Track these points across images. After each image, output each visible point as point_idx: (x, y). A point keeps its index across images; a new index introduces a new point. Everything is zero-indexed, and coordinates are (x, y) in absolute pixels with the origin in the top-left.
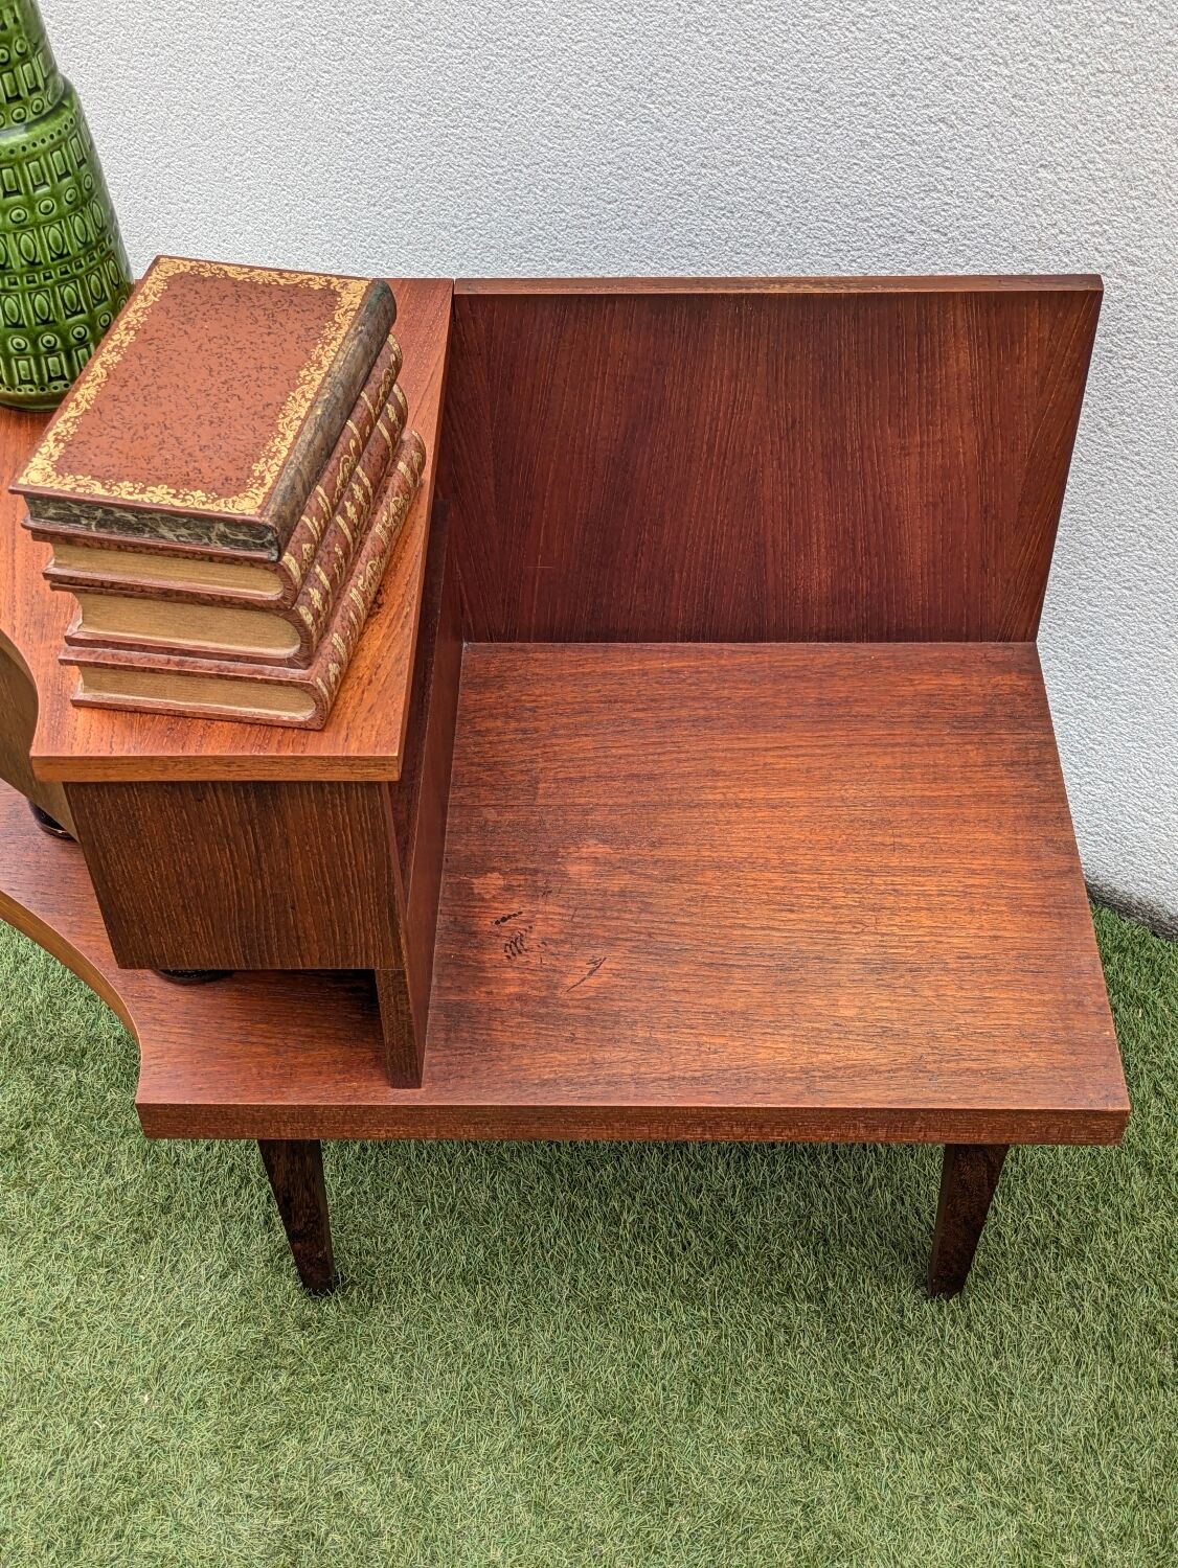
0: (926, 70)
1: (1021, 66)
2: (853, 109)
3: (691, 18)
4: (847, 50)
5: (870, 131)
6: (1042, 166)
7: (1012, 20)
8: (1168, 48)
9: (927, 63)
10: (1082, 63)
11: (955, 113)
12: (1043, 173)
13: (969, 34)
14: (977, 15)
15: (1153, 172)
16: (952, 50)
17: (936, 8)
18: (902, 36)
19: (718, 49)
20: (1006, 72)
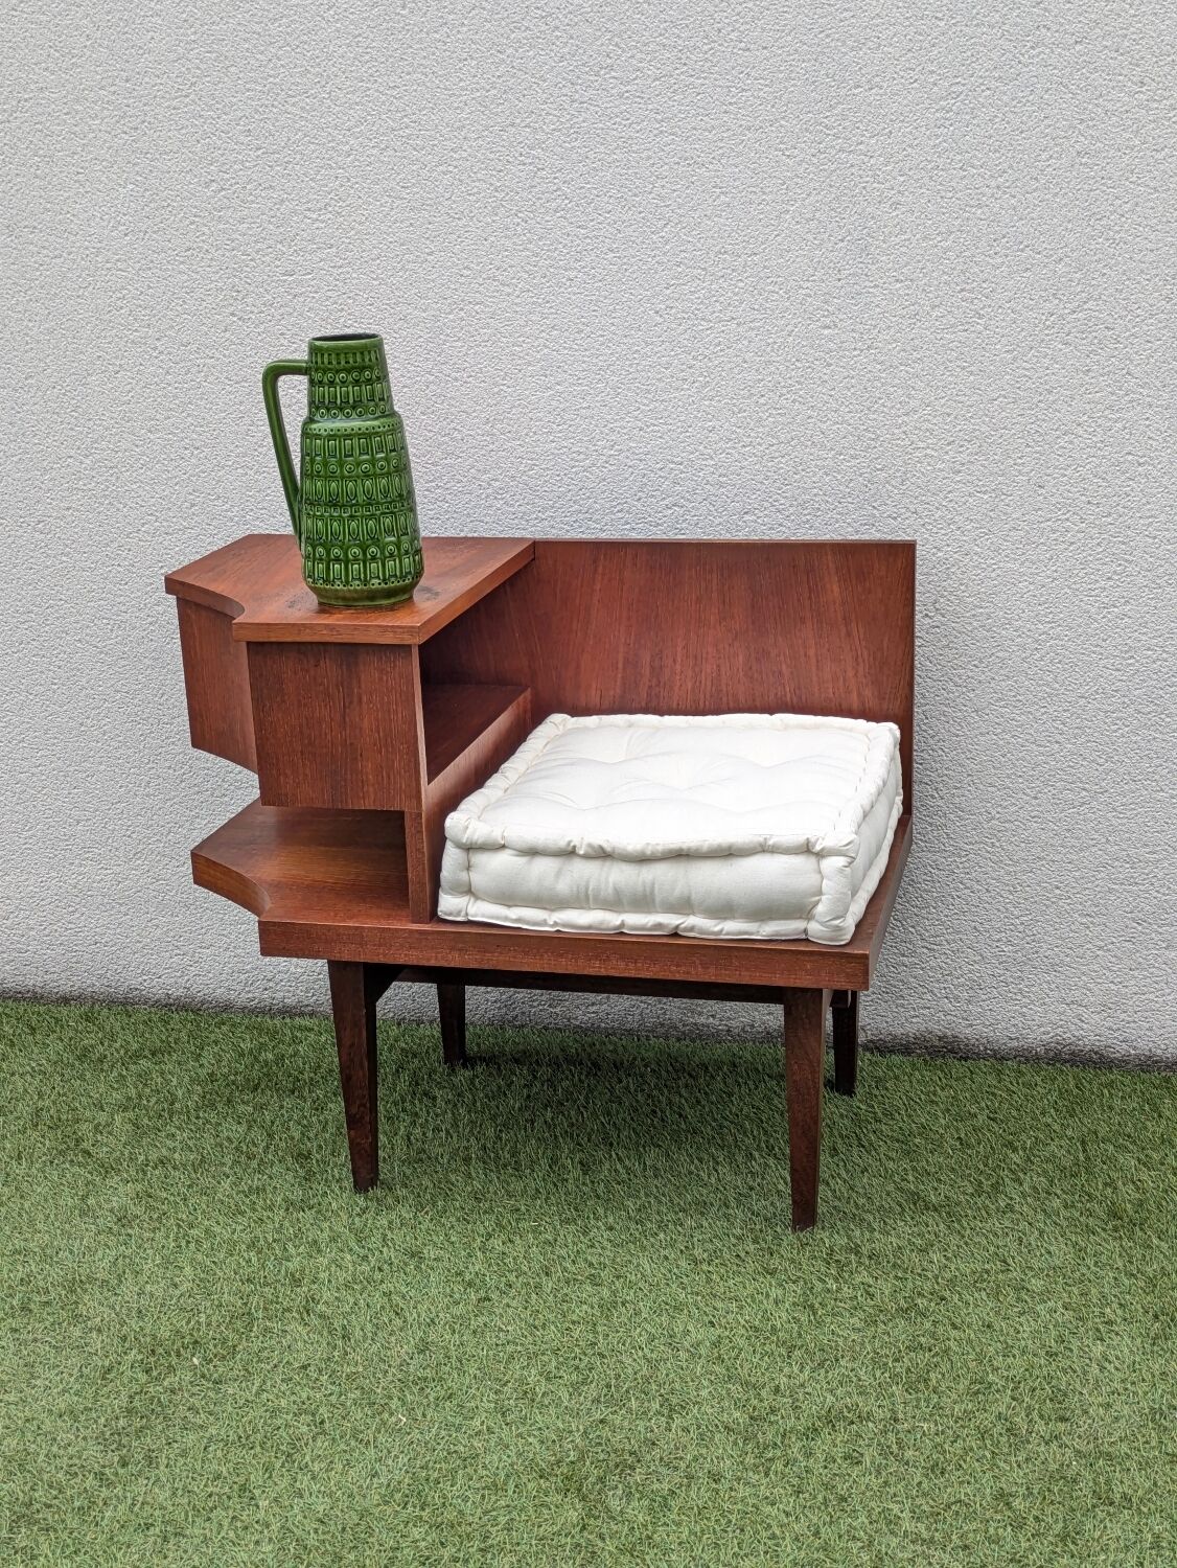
0: (660, 476)
1: (721, 456)
2: (613, 517)
3: (490, 491)
4: (604, 480)
5: (628, 527)
6: (746, 513)
7: (711, 431)
8: (809, 421)
9: (659, 472)
10: (759, 444)
11: (683, 498)
12: (747, 517)
13: (684, 447)
14: (688, 434)
15: (815, 495)
16: (676, 460)
17: (660, 437)
18: (641, 461)
19: (512, 506)
20: (712, 463)
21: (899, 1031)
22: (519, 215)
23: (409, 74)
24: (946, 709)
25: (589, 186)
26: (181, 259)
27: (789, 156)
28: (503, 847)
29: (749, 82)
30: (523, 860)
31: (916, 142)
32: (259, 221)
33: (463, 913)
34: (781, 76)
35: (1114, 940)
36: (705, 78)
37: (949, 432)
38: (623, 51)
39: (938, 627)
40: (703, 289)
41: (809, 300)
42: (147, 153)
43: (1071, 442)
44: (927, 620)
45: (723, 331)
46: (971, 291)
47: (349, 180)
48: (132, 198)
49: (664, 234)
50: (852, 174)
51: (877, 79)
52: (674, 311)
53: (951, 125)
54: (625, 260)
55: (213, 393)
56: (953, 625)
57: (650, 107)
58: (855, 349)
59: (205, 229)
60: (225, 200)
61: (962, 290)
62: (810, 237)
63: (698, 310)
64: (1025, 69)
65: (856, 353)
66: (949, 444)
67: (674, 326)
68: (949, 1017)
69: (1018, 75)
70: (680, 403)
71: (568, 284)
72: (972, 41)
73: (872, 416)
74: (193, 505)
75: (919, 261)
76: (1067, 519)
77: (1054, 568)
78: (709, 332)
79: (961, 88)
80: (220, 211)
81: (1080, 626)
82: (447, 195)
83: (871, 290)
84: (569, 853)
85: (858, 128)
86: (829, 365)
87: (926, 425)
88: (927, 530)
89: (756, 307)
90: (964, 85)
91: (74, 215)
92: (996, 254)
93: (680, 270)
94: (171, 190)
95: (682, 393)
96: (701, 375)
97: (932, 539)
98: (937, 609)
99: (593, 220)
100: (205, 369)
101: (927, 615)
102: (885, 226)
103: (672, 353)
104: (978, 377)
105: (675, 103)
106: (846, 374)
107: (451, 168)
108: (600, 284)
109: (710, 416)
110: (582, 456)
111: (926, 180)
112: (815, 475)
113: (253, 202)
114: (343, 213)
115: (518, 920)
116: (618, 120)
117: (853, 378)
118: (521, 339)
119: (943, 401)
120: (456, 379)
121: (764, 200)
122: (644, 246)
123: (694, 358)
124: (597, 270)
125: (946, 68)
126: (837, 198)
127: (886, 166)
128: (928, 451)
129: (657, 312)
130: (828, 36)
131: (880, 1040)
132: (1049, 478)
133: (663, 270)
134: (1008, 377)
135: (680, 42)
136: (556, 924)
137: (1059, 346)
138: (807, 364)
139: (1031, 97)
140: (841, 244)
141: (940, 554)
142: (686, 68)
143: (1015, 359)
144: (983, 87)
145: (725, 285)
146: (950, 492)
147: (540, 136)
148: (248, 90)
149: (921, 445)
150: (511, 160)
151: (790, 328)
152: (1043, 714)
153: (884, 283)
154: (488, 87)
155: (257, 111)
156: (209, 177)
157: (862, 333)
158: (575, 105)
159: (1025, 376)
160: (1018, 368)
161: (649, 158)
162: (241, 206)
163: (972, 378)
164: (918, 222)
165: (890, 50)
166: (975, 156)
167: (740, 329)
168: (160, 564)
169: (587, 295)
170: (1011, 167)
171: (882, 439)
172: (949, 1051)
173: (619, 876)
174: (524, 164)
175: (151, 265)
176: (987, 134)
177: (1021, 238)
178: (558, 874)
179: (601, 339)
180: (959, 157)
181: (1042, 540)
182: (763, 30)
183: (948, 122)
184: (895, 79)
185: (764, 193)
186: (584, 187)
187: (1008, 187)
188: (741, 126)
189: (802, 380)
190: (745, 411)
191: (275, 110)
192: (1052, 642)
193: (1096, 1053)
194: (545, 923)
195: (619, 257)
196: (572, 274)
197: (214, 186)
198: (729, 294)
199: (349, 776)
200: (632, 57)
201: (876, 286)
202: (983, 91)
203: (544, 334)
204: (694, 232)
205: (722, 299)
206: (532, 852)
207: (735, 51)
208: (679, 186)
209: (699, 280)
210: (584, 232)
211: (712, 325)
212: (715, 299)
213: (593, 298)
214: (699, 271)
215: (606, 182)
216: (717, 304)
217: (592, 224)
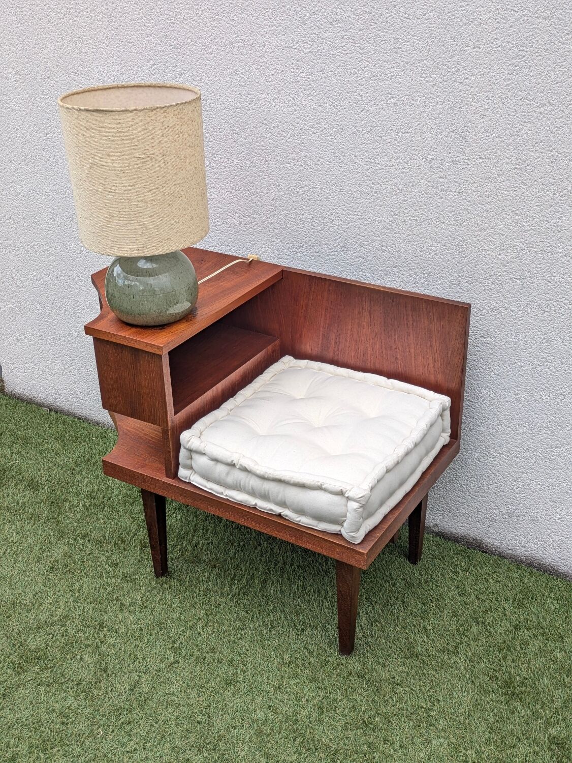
0: (354, 241)
1: (384, 236)
3: (274, 234)
4: (327, 238)
5: (337, 263)
7: (379, 223)
8: (429, 225)
9: (353, 239)
10: (404, 234)
11: (364, 254)
12: (395, 269)
13: (366, 228)
14: (368, 222)
15: (430, 265)
16: (361, 234)
17: (355, 221)
18: (345, 232)
19: (283, 243)
20: (379, 239)
21: (454, 531)
22: (291, 96)
23: (240, 13)
24: (489, 385)
25: (325, 85)
27: (427, 81)
28: (204, 454)
29: (409, 37)
30: (212, 463)
31: (497, 81)
33: (188, 479)
34: (426, 35)
35: (567, 517)
36: (386, 32)
37: (502, 244)
38: (345, 13)
39: (488, 343)
40: (379, 147)
41: (433, 161)
42: (122, 42)
43: (568, 261)
44: (483, 339)
45: (388, 172)
46: (520, 169)
47: (212, 67)
48: (116, 64)
49: (361, 115)
50: (461, 96)
51: (478, 43)
52: (364, 157)
53: (517, 74)
54: (341, 127)
56: (496, 344)
57: (357, 45)
58: (455, 192)
60: (156, 70)
61: (516, 168)
62: (436, 127)
63: (377, 158)
64: (562, 46)
65: (455, 194)
66: (501, 250)
67: (364, 165)
68: (479, 531)
69: (558, 49)
70: (365, 206)
71: (313, 135)
72: (533, 26)
73: (461, 229)
75: (493, 149)
76: (562, 301)
77: (552, 326)
78: (381, 171)
79: (524, 53)
80: (154, 75)
81: (563, 358)
82: (257, 81)
83: (466, 161)
84: (232, 465)
85: (465, 70)
86: (441, 198)
87: (490, 238)
88: (487, 293)
89: (406, 161)
90: (526, 52)
91: (92, 69)
92: (536, 151)
93: (368, 136)
94: (133, 62)
95: (366, 200)
96: (376, 192)
97: (488, 298)
98: (488, 335)
99: (326, 103)
101: (483, 336)
102: (476, 127)
103: (362, 179)
104: (520, 217)
105: (370, 45)
106: (450, 204)
107: (259, 67)
108: (329, 137)
109: (379, 215)
110: (316, 225)
111: (501, 104)
112: (430, 254)
113: (168, 72)
114: (209, 84)
115: (210, 489)
116: (341, 50)
117: (453, 207)
118: (290, 160)
119: (500, 227)
120: (259, 176)
121: (413, 104)
122: (351, 121)
123: (373, 183)
124: (327, 130)
125: (517, 40)
126: (451, 108)
127: (479, 93)
128: (490, 252)
129: (356, 157)
130: (453, 15)
131: (445, 532)
132: (554, 278)
133: (360, 135)
134: (536, 220)
135: (374, 11)
136: (226, 496)
137: (567, 207)
138: (430, 196)
139: (564, 63)
140: (452, 134)
141: (492, 307)
142: (376, 25)
143: (541, 211)
144: (537, 54)
145: (391, 147)
146: (500, 276)
147: (302, 55)
148: (166, 14)
149: (486, 248)
150: (287, 66)
151: (422, 175)
152: (539, 399)
153: (473, 158)
154: (277, 25)
155: (170, 26)
156: (149, 57)
157: (459, 184)
158: (320, 40)
159: (547, 221)
160: (543, 216)
161: (355, 73)
163: (517, 217)
164: (494, 127)
165: (486, 27)
166: (529, 93)
167: (397, 172)
169: (321, 142)
170: (549, 102)
171: (466, 241)
173: (254, 483)
174: (294, 69)
176: (537, 82)
177: (551, 143)
178: (228, 474)
179: (328, 166)
180: (520, 93)
181: (547, 310)
182: (418, 8)
183: (515, 73)
184: (487, 44)
185: (413, 100)
186: (322, 85)
187: (546, 114)
188: (403, 61)
189: (427, 203)
190: (397, 215)
191: (178, 26)
192: (548, 363)
193: (551, 567)
194: (222, 494)
195: (338, 125)
196: (315, 130)
197: (151, 62)
198: (392, 152)
199: (138, 405)
200: (349, 16)
201: (469, 159)
202: (537, 56)
203: (301, 159)
204: (376, 117)
205: (389, 154)
206: (216, 460)
207: (402, 18)
208: (370, 91)
209: (378, 142)
210: (321, 109)
211: (383, 167)
212: (384, 154)
213: (325, 144)
214: (378, 138)
215: (333, 84)
216: (386, 157)
217: (326, 105)
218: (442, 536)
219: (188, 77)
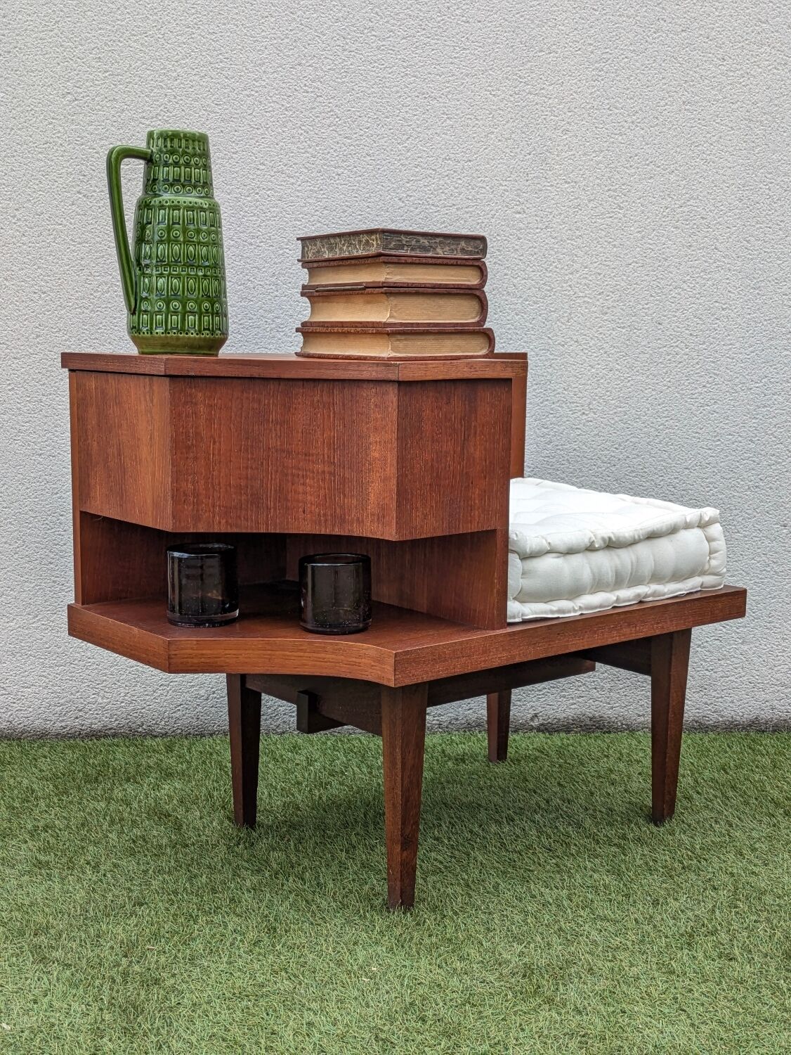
22: (303, 128)
23: (225, 24)
24: (596, 479)
25: (354, 109)
26: (40, 150)
27: (494, 95)
29: (468, 43)
31: (579, 90)
32: (104, 124)
34: (490, 41)
35: (708, 640)
36: (438, 40)
37: (600, 285)
38: (382, 18)
39: (591, 421)
40: (433, 184)
41: (507, 193)
42: (16, 71)
43: (679, 294)
44: (584, 417)
45: (447, 214)
46: (615, 191)
47: (175, 98)
49: (406, 145)
50: (537, 109)
51: (554, 47)
52: (412, 198)
53: (602, 80)
54: (378, 162)
55: (60, 251)
56: (602, 420)
57: (399, 57)
58: (537, 228)
59: (60, 129)
60: (77, 108)
61: (609, 190)
62: (507, 150)
63: (430, 198)
64: (650, 46)
65: (538, 231)
66: (600, 294)
67: (412, 209)
68: (597, 703)
69: (646, 50)
71: (337, 177)
72: (617, 25)
73: (548, 275)
74: (38, 336)
75: (581, 170)
76: (677, 346)
77: (668, 380)
78: (436, 214)
79: (609, 56)
80: (73, 116)
81: (685, 419)
82: (250, 112)
83: (549, 188)
85: (541, 79)
86: (519, 239)
87: (584, 281)
88: (585, 353)
89: (470, 197)
90: (611, 54)
92: (631, 166)
93: (417, 170)
94: (35, 98)
97: (588, 360)
98: (591, 409)
99: (356, 133)
100: (54, 233)
101: (584, 413)
102: (559, 145)
104: (619, 249)
105: (416, 55)
106: (531, 245)
107: (253, 93)
108: (360, 178)
111: (586, 115)
112: (509, 314)
113: (100, 110)
114: (170, 121)
116: (376, 64)
117: (535, 248)
118: (302, 216)
119: (596, 265)
120: (251, 244)
121: (477, 124)
122: (393, 153)
124: (358, 168)
125: (599, 42)
126: (526, 125)
127: (559, 105)
128: (586, 299)
130: (522, 16)
131: (549, 723)
132: (665, 318)
133: (405, 170)
134: (638, 249)
135: (421, 14)
137: (672, 229)
138: (505, 238)
139: (653, 65)
140: (528, 157)
141: (593, 370)
142: (424, 32)
143: (643, 237)
144: (623, 56)
145: (448, 182)
146: (600, 327)
147: (320, 73)
148: (100, 29)
149: (581, 294)
150: (298, 89)
151: (493, 212)
152: (661, 481)
153: (557, 184)
154: (283, 37)
155: (106, 44)
156: (66, 90)
157: (542, 217)
158: (346, 53)
159: (650, 248)
160: (645, 243)
161: (398, 92)
162: (89, 113)
163: (615, 249)
164: (580, 143)
165: (563, 28)
166: (618, 101)
167: (459, 213)
168: (8, 382)
169: (349, 186)
170: (641, 109)
171: (554, 290)
172: (597, 728)
174: (308, 92)
175: (15, 154)
176: (625, 87)
177: (647, 157)
180: (607, 101)
181: (661, 361)
182: (479, 9)
183: (600, 78)
184: (566, 47)
185: (477, 119)
186: (349, 110)
187: (639, 123)
188: (462, 73)
189: (501, 249)
191: (121, 45)
192: (667, 431)
193: (696, 722)
195: (374, 160)
196: (340, 171)
197: (69, 97)
198: (452, 188)
200: (387, 22)
201: (552, 186)
202: (623, 59)
203: (318, 213)
204: (428, 145)
205: (446, 191)
207: (459, 22)
208: (418, 112)
209: (431, 177)
210: (349, 141)
211: (439, 209)
212: (441, 191)
213: (355, 188)
214: (431, 171)
215: (366, 107)
216: (443, 195)
217: (355, 136)
218: (546, 729)
219: (134, 114)
